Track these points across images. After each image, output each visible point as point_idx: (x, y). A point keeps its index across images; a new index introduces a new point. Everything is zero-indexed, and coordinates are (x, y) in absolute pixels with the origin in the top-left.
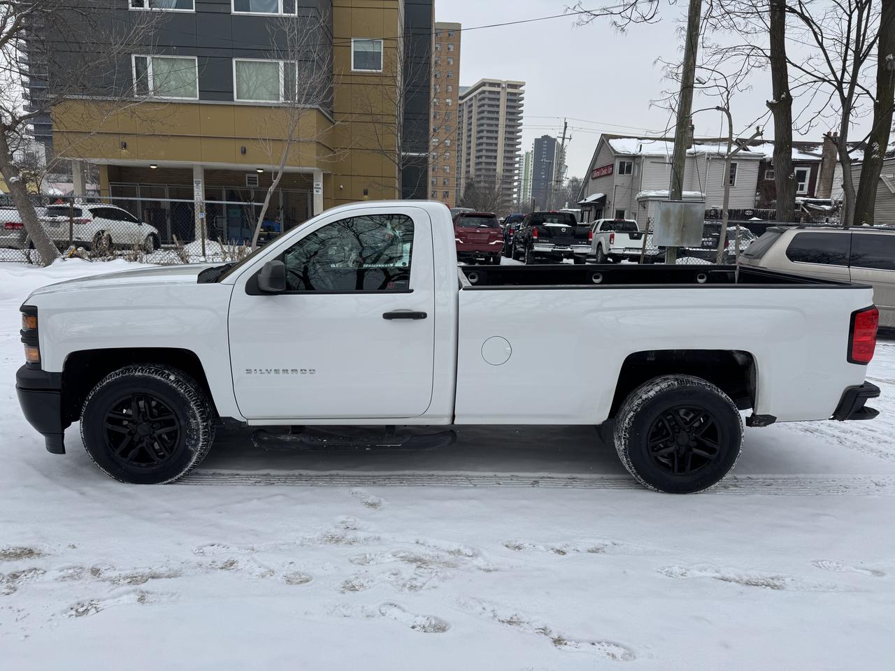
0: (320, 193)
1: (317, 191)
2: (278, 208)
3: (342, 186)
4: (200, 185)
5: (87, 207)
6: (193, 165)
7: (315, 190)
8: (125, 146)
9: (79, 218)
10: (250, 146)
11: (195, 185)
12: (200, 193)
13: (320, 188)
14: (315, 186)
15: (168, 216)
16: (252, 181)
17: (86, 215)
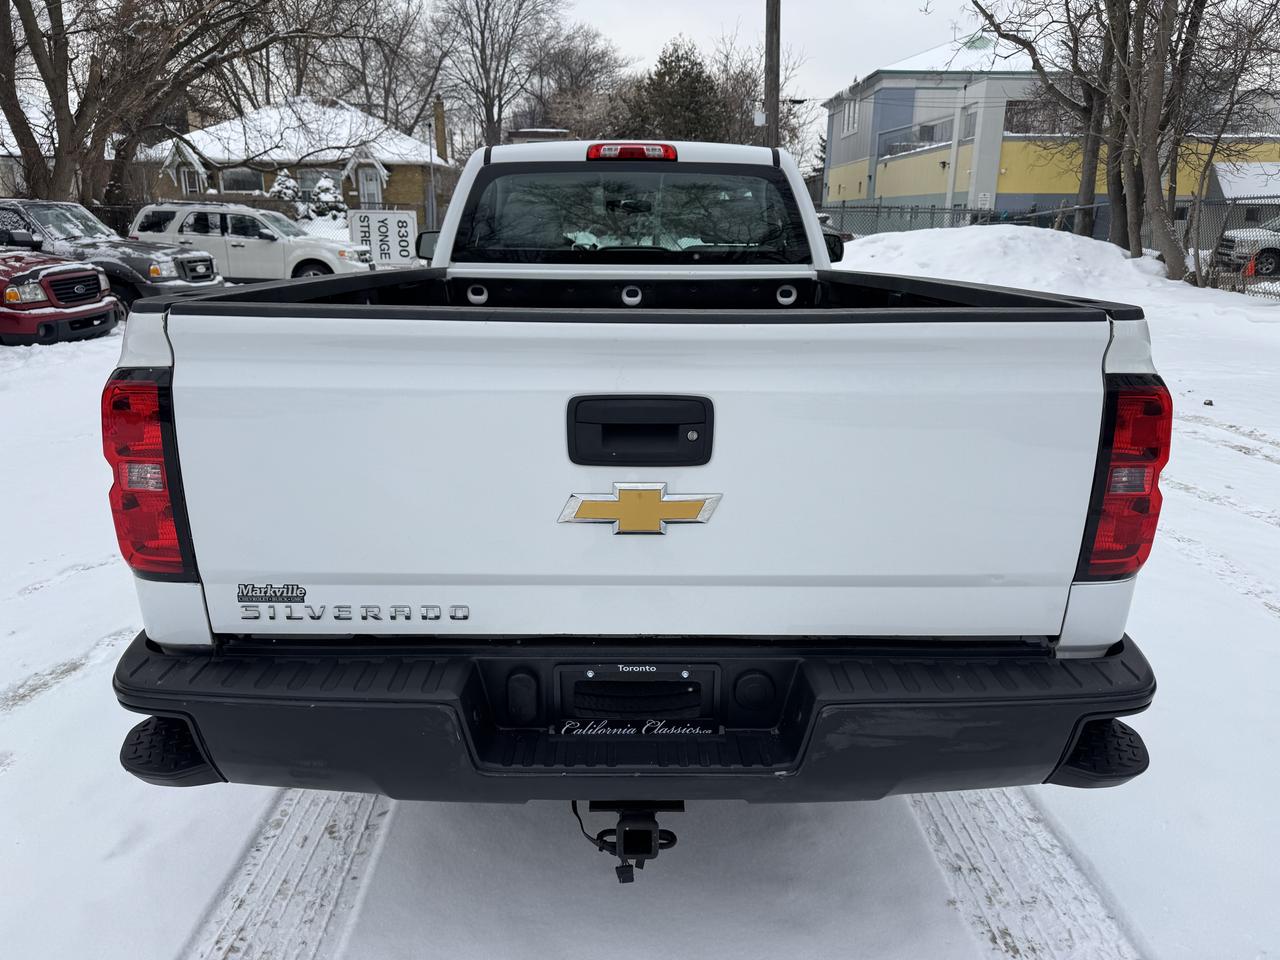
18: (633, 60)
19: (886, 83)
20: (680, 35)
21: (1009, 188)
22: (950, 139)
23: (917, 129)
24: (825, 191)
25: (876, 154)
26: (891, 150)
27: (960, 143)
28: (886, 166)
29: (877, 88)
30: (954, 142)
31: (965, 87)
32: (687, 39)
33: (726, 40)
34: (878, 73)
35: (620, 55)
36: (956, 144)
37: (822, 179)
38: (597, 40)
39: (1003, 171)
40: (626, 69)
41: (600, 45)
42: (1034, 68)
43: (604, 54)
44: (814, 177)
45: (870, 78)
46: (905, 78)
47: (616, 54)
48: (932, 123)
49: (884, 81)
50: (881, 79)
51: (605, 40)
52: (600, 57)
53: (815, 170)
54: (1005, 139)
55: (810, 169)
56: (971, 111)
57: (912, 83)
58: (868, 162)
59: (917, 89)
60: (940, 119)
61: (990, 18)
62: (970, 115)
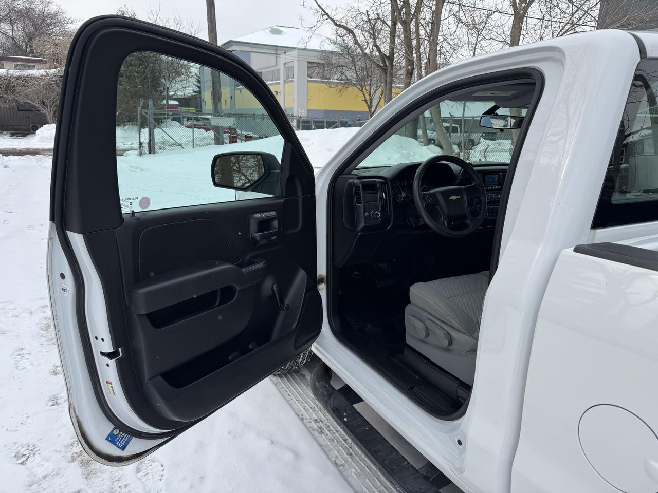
18: (76, 20)
19: (235, 48)
20: (125, 6)
21: (314, 106)
22: (279, 79)
24: (203, 104)
25: (234, 85)
27: (285, 82)
28: (241, 92)
30: (282, 81)
31: (285, 53)
32: (130, 9)
33: (154, 12)
34: (230, 41)
35: (67, 16)
36: (283, 82)
37: (201, 97)
38: (50, 5)
39: (309, 98)
40: (71, 25)
41: (53, 8)
42: (354, 43)
43: (56, 14)
44: (195, 95)
45: (227, 43)
46: (243, 46)
47: (65, 15)
48: (261, 71)
49: (234, 46)
50: (232, 45)
51: (57, 5)
52: (53, 16)
53: (194, 92)
54: (309, 81)
55: (191, 91)
56: (290, 65)
57: (248, 49)
58: (229, 89)
59: (251, 52)
60: (264, 68)
61: (327, 15)
62: (289, 67)
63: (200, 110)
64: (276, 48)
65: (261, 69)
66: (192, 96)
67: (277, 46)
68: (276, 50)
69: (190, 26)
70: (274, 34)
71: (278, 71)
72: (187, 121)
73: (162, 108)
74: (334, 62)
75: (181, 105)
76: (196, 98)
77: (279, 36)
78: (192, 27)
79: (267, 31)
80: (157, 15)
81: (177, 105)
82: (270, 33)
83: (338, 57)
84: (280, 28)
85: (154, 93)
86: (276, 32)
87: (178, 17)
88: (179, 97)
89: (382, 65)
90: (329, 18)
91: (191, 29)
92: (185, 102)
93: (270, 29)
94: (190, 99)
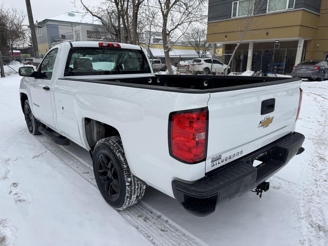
0: (300, 49)
1: (299, 48)
2: (284, 57)
3: (318, 45)
4: (251, 49)
5: (203, 59)
6: (249, 42)
7: (298, 48)
8: (226, 37)
9: (200, 63)
10: (269, 31)
11: (249, 49)
12: (251, 52)
13: (301, 47)
14: (298, 46)
15: (241, 62)
16: (277, 46)
17: (203, 62)
19: (49, 23)
22: (73, 39)
23: (60, 36)
25: (50, 42)
26: (55, 41)
29: (47, 24)
31: (75, 26)
36: (75, 41)
42: (102, 24)
44: (30, 47)
45: (44, 21)
46: (54, 22)
49: (48, 22)
53: (29, 46)
54: (88, 40)
55: (27, 45)
56: (78, 32)
57: (57, 24)
58: (48, 44)
59: (59, 25)
60: (66, 33)
61: (89, 10)
62: (78, 33)
63: (33, 55)
64: (72, 23)
65: (65, 34)
66: (28, 48)
67: (72, 22)
68: (72, 24)
69: (22, 12)
70: (70, 16)
71: (73, 35)
72: (25, 61)
73: (9, 55)
74: (100, 31)
75: (22, 53)
76: (30, 49)
77: (73, 17)
78: (23, 13)
79: (67, 14)
80: (2, 7)
81: (20, 53)
82: (68, 15)
83: (101, 29)
84: (74, 13)
85: (3, 47)
86: (71, 15)
87: (14, 8)
88: (21, 48)
89: (115, 33)
90: (90, 12)
91: (22, 14)
92: (24, 51)
93: (68, 13)
94: (27, 49)
